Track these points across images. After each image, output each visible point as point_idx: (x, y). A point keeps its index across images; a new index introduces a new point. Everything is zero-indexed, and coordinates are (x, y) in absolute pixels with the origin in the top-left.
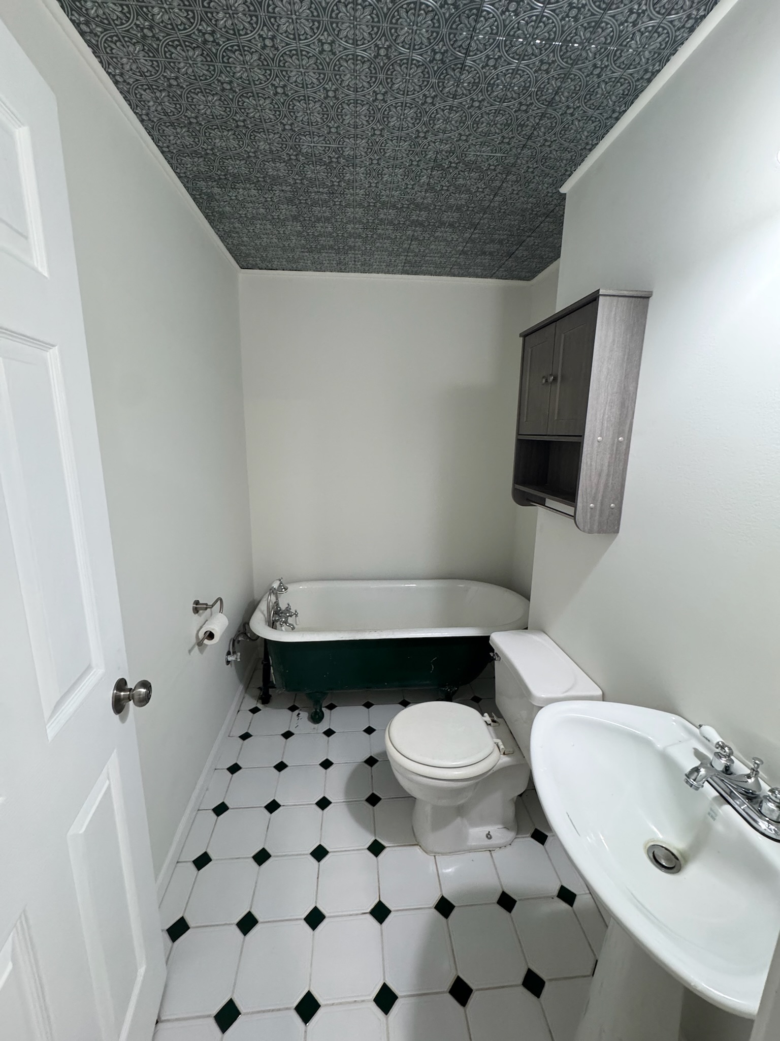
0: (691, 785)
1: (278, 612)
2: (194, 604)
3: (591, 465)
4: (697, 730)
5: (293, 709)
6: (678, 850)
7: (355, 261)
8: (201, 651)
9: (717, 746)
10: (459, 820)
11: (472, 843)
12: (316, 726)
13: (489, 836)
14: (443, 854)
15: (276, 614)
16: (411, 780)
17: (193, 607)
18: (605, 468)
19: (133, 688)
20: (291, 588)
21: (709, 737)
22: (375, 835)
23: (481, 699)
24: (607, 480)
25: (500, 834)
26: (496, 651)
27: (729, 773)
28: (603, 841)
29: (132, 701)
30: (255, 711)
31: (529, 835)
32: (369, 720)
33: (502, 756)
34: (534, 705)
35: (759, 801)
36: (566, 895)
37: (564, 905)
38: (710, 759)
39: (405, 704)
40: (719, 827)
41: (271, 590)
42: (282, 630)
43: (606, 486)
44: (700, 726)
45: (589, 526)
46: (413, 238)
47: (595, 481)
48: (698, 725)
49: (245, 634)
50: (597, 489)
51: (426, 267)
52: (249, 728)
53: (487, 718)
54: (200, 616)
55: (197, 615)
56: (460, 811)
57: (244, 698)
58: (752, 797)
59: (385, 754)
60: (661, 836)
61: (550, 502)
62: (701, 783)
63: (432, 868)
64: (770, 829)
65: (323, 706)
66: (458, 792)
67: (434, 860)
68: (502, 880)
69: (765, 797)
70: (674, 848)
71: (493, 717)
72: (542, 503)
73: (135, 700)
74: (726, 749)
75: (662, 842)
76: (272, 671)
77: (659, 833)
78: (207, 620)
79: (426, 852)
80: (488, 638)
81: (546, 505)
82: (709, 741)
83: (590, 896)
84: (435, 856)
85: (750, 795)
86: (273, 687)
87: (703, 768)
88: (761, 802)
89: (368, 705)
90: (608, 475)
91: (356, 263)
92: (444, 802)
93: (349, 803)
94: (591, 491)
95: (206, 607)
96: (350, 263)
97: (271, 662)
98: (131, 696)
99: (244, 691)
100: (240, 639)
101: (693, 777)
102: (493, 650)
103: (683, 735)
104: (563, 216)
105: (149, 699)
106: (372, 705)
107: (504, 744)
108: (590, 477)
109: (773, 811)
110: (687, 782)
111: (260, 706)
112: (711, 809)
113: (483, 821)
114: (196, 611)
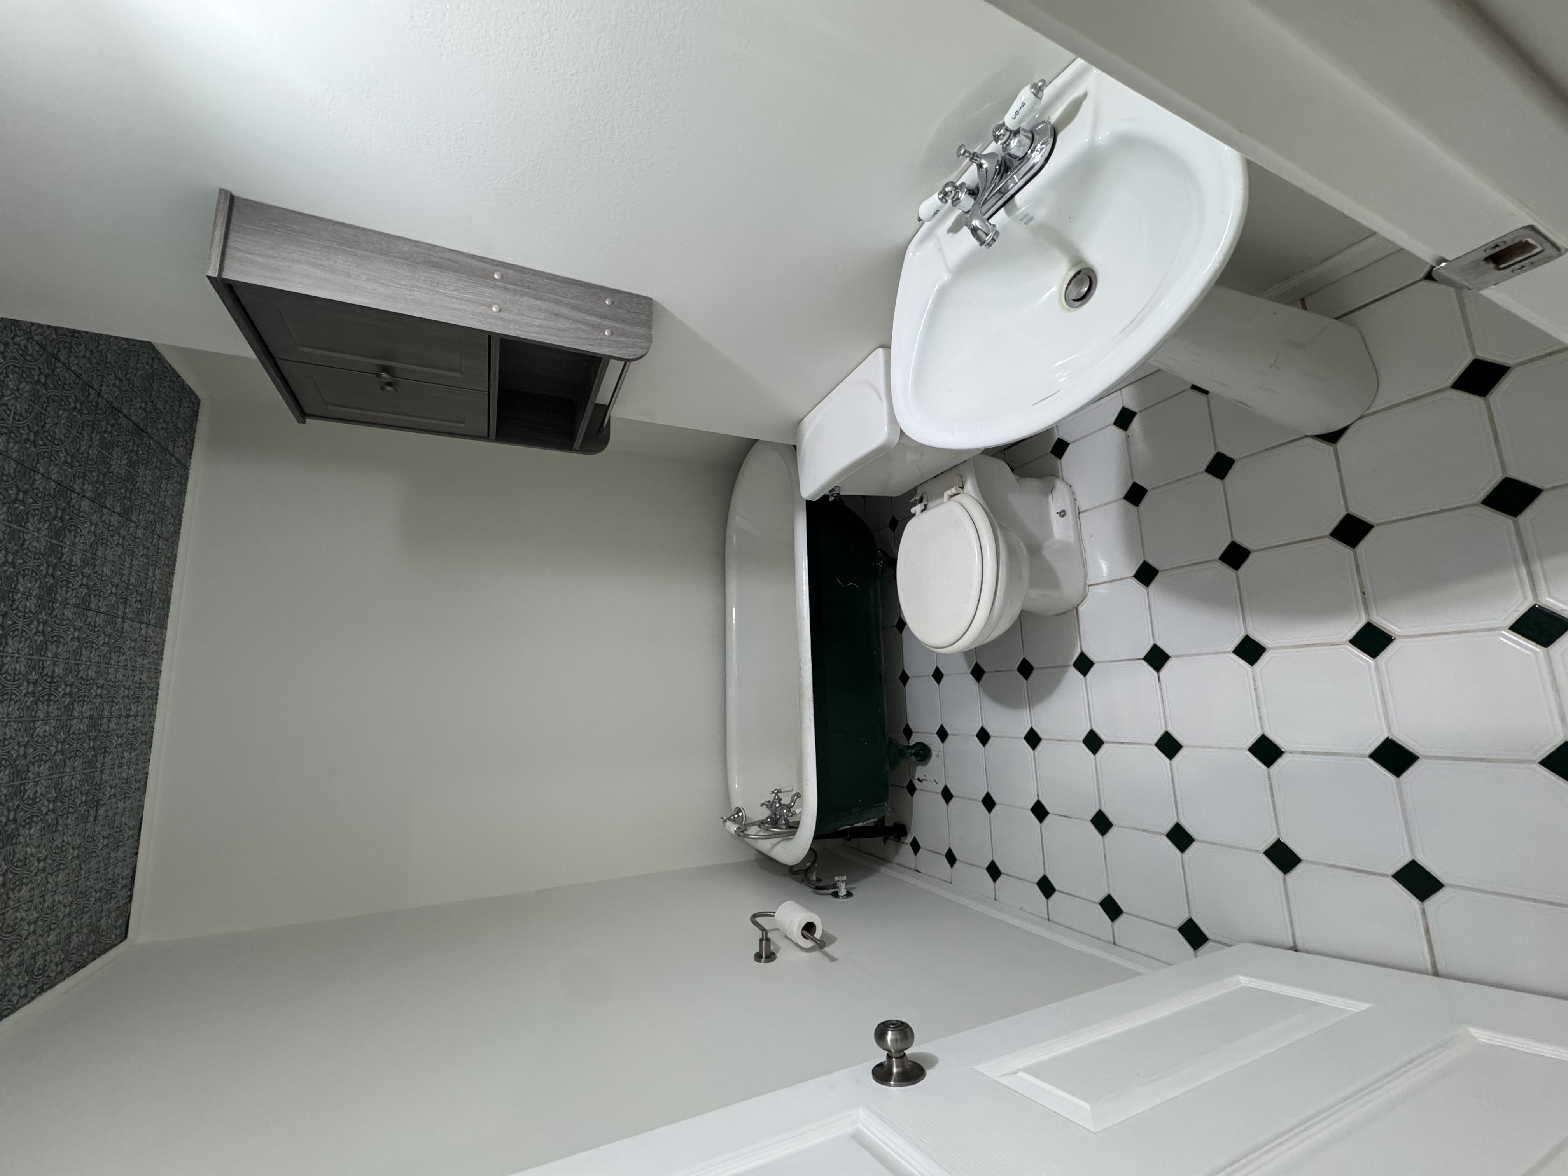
0: (994, 240)
1: (774, 821)
2: (759, 961)
3: (539, 326)
4: (926, 225)
5: (912, 789)
6: (1070, 270)
7: (128, 716)
8: (832, 940)
9: (944, 201)
10: (1046, 553)
11: (1071, 537)
12: (934, 753)
13: (1062, 514)
14: (1086, 576)
15: (776, 824)
16: (1000, 616)
17: (765, 962)
18: (545, 305)
19: (886, 1052)
20: (737, 803)
21: (933, 211)
22: (1069, 666)
23: (893, 517)
24: (566, 305)
25: (1058, 500)
26: (826, 492)
27: (977, 192)
28: (1064, 362)
29: (905, 1052)
30: (916, 847)
31: (1058, 461)
32: (924, 676)
33: (965, 491)
34: (898, 442)
35: (1010, 157)
36: (1124, 419)
37: (1135, 424)
38: (961, 213)
39: (902, 624)
40: (1041, 214)
41: (740, 836)
42: (801, 813)
43: (576, 308)
44: (920, 220)
45: (639, 340)
46: (84, 606)
47: (566, 324)
48: (919, 223)
49: (807, 871)
50: (580, 322)
51: (153, 582)
52: (940, 854)
53: (917, 509)
54: (780, 948)
55: (777, 954)
56: (1035, 550)
57: (899, 864)
58: (1006, 166)
59: (968, 654)
60: (1054, 289)
61: (603, 396)
62: (990, 227)
63: (1102, 590)
64: (1042, 149)
65: (907, 744)
66: (1012, 551)
67: (1094, 587)
68: (1112, 500)
69: (1004, 149)
70: (1067, 273)
71: (915, 500)
72: (604, 409)
73: (906, 1047)
74: (947, 189)
75: (1061, 288)
76: (860, 825)
77: (1051, 291)
78: (786, 937)
79: (1085, 597)
80: (809, 503)
81: (607, 404)
82: (938, 211)
83: (1123, 390)
84: (1089, 586)
85: (1002, 169)
86: (882, 820)
87: (971, 221)
88: (1010, 155)
89: (905, 678)
90: (557, 303)
91: (132, 713)
92: (1025, 572)
93: (1033, 700)
94: (583, 331)
95: (765, 940)
96: (130, 726)
97: (848, 827)
98: (898, 1055)
99: (889, 865)
100: (814, 878)
101: (984, 236)
102: (825, 498)
103: (931, 244)
104: (56, 329)
105: (902, 1023)
106: (904, 674)
107: (950, 488)
108: (559, 329)
109: (1020, 142)
110: (989, 245)
111: (909, 840)
112: (1021, 220)
113: (1045, 522)
114: (771, 957)
